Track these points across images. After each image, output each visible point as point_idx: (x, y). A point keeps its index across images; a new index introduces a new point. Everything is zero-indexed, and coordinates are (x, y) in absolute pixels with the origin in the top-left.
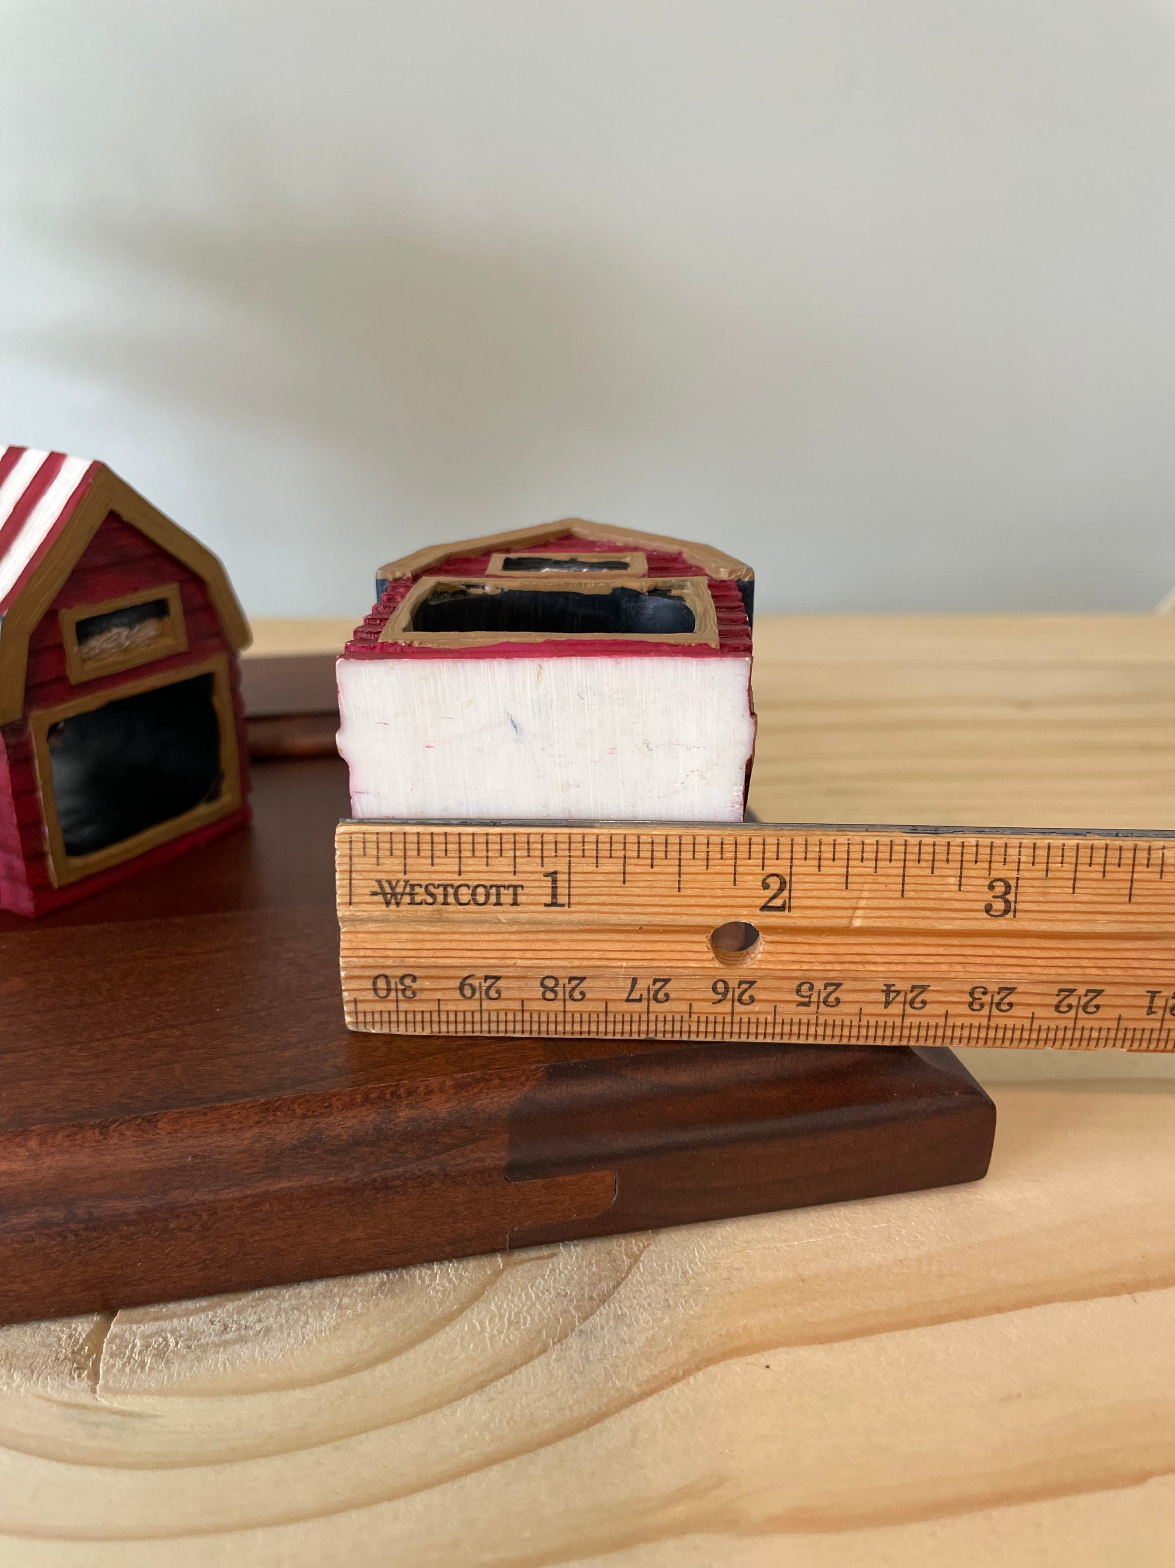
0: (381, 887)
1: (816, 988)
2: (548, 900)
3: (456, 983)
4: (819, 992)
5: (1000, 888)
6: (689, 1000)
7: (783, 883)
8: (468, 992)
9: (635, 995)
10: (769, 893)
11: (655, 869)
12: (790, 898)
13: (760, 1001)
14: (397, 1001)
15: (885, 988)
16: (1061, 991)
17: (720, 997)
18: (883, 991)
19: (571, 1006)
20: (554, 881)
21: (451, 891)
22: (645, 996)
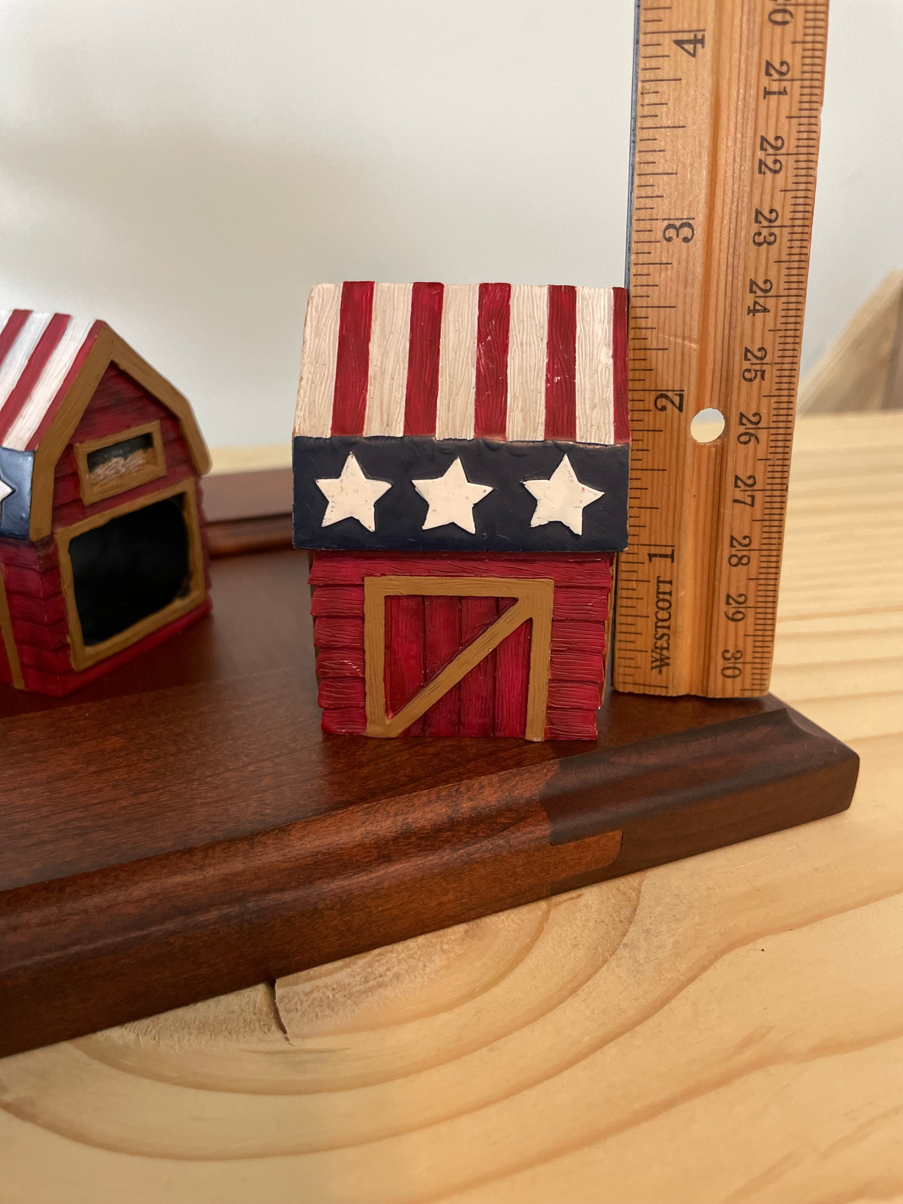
0: (656, 667)
1: (749, 367)
2: (669, 560)
3: (732, 624)
4: (752, 364)
5: (671, 233)
6: (754, 461)
7: (662, 396)
8: (740, 616)
9: (749, 500)
10: (669, 406)
11: (649, 487)
12: (673, 391)
13: (758, 408)
14: (744, 663)
15: (751, 314)
16: (760, 172)
17: (753, 439)
18: (754, 315)
19: (755, 545)
20: (655, 555)
21: (660, 624)
22: (749, 493)
